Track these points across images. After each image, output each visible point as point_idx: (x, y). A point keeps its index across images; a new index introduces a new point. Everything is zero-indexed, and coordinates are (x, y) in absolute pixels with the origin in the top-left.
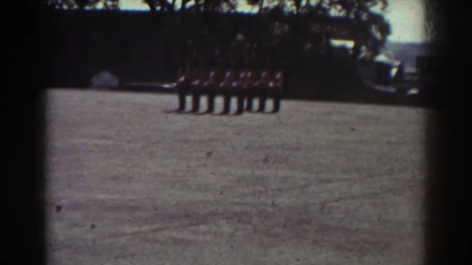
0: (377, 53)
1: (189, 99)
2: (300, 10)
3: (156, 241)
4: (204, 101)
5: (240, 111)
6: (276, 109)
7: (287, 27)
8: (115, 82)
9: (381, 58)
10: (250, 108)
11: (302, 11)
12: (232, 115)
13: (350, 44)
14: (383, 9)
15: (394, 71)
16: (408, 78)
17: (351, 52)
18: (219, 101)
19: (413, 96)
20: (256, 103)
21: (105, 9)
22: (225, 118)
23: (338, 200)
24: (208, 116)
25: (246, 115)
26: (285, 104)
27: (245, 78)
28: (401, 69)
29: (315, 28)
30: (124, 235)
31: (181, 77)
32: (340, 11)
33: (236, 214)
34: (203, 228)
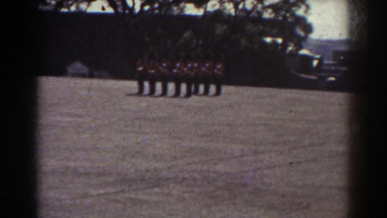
0: (301, 48)
1: (146, 84)
2: (238, 13)
3: (118, 201)
4: (159, 86)
5: (188, 95)
6: (218, 93)
7: (225, 27)
8: (86, 70)
9: (304, 52)
10: (196, 92)
11: (239, 13)
12: (181, 98)
13: (280, 41)
14: (306, 12)
15: (315, 63)
16: (326, 68)
17: (280, 48)
18: (171, 87)
19: (331, 82)
20: (202, 88)
21: (77, 11)
22: (176, 101)
23: (268, 168)
24: (162, 99)
25: (194, 98)
26: (225, 89)
27: (192, 67)
28: (320, 60)
29: (250, 28)
30: (92, 196)
31: (140, 67)
32: (270, 14)
33: (184, 179)
34: (156, 190)
